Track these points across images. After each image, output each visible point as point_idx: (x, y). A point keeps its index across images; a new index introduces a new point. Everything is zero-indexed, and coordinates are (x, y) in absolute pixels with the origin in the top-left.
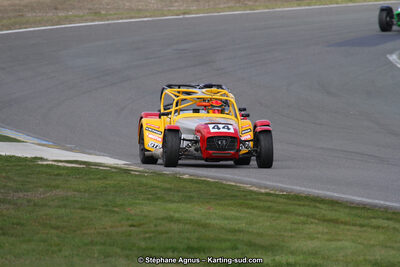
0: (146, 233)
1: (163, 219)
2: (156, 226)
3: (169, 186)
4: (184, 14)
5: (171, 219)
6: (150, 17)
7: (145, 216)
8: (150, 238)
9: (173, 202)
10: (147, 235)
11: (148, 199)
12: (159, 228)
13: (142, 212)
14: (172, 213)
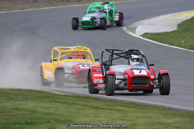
0: (6, 116)
1: (14, 109)
2: (10, 112)
3: (16, 93)
4: (23, 9)
5: (17, 109)
6: (6, 11)
7: (5, 108)
8: (7, 118)
9: (18, 100)
10: (6, 117)
11: (7, 99)
12: (12, 114)
13: (3, 106)
14: (18, 106)
